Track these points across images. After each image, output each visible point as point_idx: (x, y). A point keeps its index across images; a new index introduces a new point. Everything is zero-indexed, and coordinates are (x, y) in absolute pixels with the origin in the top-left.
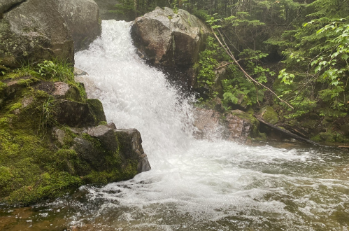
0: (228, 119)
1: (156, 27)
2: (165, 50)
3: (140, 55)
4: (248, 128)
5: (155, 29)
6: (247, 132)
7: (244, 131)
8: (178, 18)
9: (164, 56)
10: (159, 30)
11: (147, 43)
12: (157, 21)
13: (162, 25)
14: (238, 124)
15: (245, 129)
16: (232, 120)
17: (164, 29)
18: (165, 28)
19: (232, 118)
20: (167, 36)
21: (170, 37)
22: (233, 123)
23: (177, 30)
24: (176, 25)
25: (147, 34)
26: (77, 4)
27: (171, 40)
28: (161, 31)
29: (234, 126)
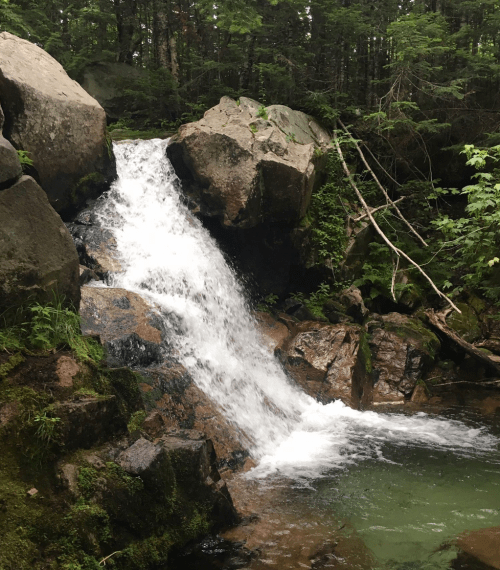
0: (374, 341)
1: (225, 149)
2: (244, 199)
3: (191, 207)
4: (417, 360)
5: (223, 155)
6: (416, 370)
7: (409, 368)
8: (270, 129)
9: (241, 211)
10: (231, 155)
11: (206, 183)
12: (225, 137)
13: (237, 147)
14: (397, 352)
15: (412, 363)
16: (383, 343)
17: (240, 155)
18: (244, 153)
19: (384, 339)
20: (248, 171)
21: (254, 173)
22: (385, 349)
23: (269, 157)
24: (266, 146)
25: (206, 164)
26: (63, 115)
27: (257, 178)
28: (236, 158)
29: (389, 356)
